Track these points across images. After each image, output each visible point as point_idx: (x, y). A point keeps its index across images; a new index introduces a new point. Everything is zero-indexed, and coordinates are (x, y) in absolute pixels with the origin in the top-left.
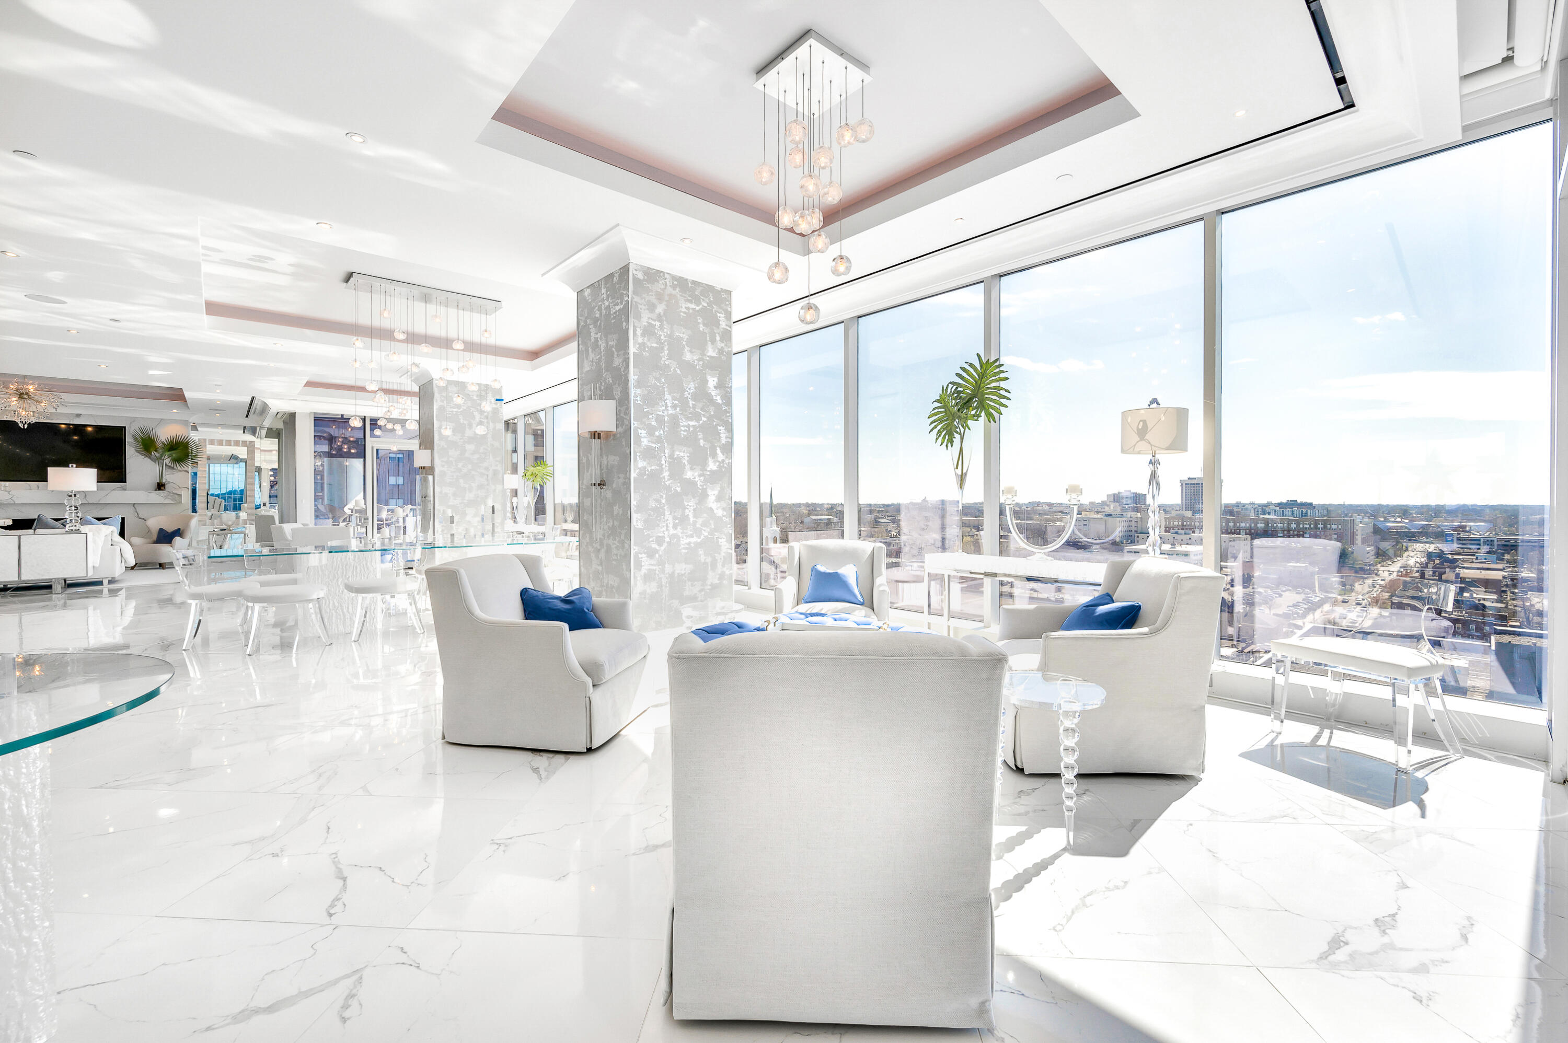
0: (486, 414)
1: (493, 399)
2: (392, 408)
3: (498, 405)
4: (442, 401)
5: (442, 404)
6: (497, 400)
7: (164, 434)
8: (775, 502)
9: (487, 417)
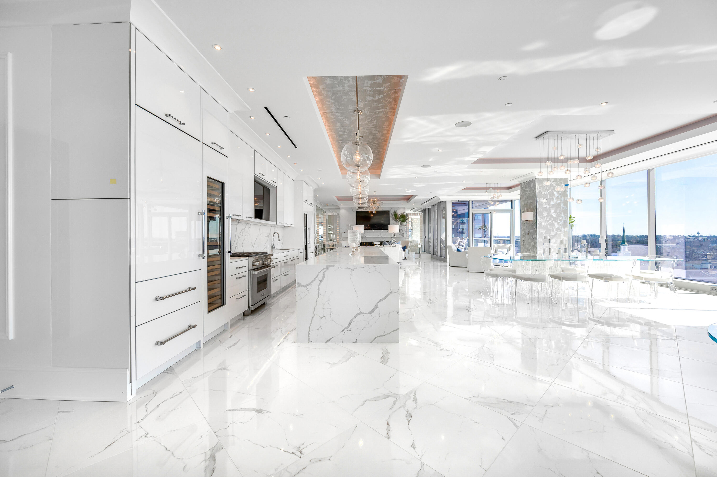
0: (560, 193)
1: (564, 185)
2: (495, 195)
3: (566, 187)
4: (540, 188)
5: (540, 190)
6: (565, 185)
7: (399, 212)
8: (626, 234)
9: (560, 194)
